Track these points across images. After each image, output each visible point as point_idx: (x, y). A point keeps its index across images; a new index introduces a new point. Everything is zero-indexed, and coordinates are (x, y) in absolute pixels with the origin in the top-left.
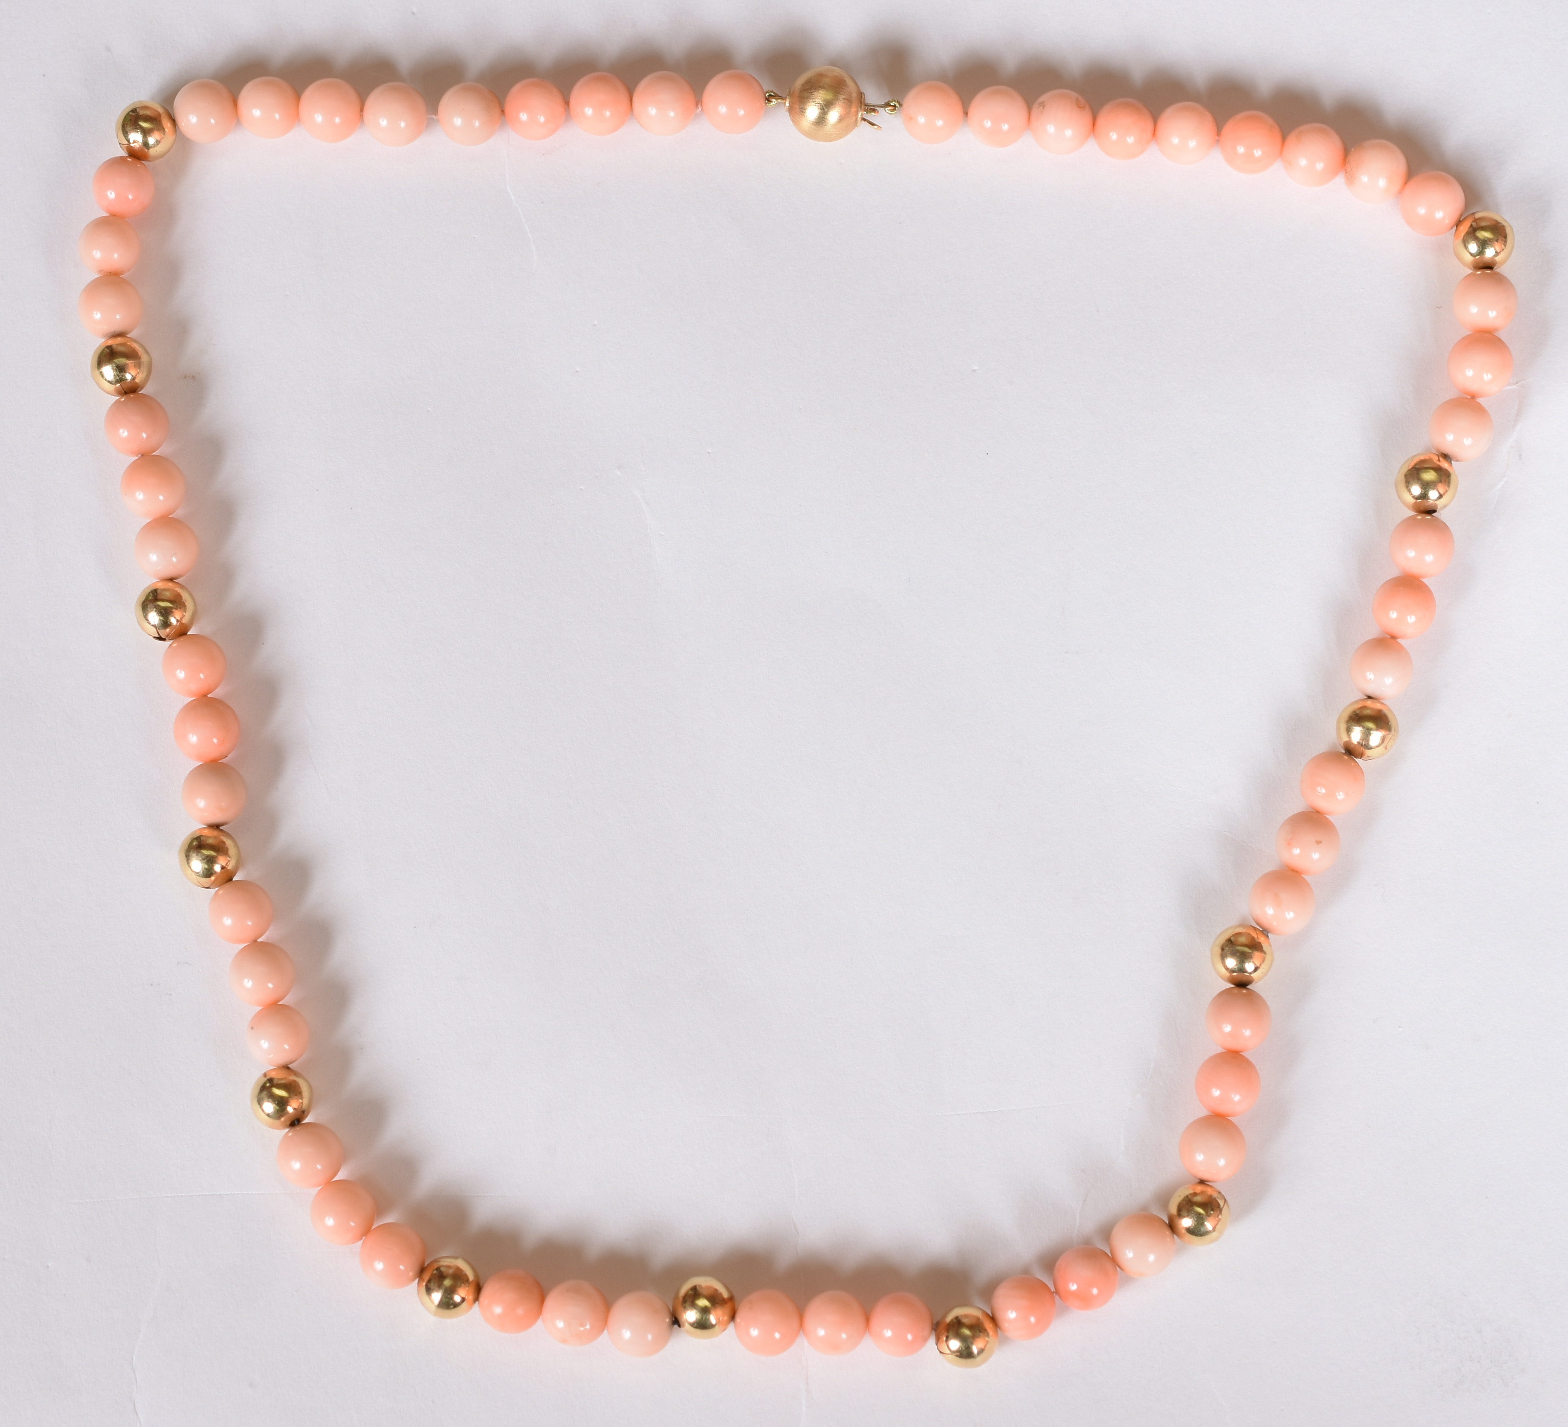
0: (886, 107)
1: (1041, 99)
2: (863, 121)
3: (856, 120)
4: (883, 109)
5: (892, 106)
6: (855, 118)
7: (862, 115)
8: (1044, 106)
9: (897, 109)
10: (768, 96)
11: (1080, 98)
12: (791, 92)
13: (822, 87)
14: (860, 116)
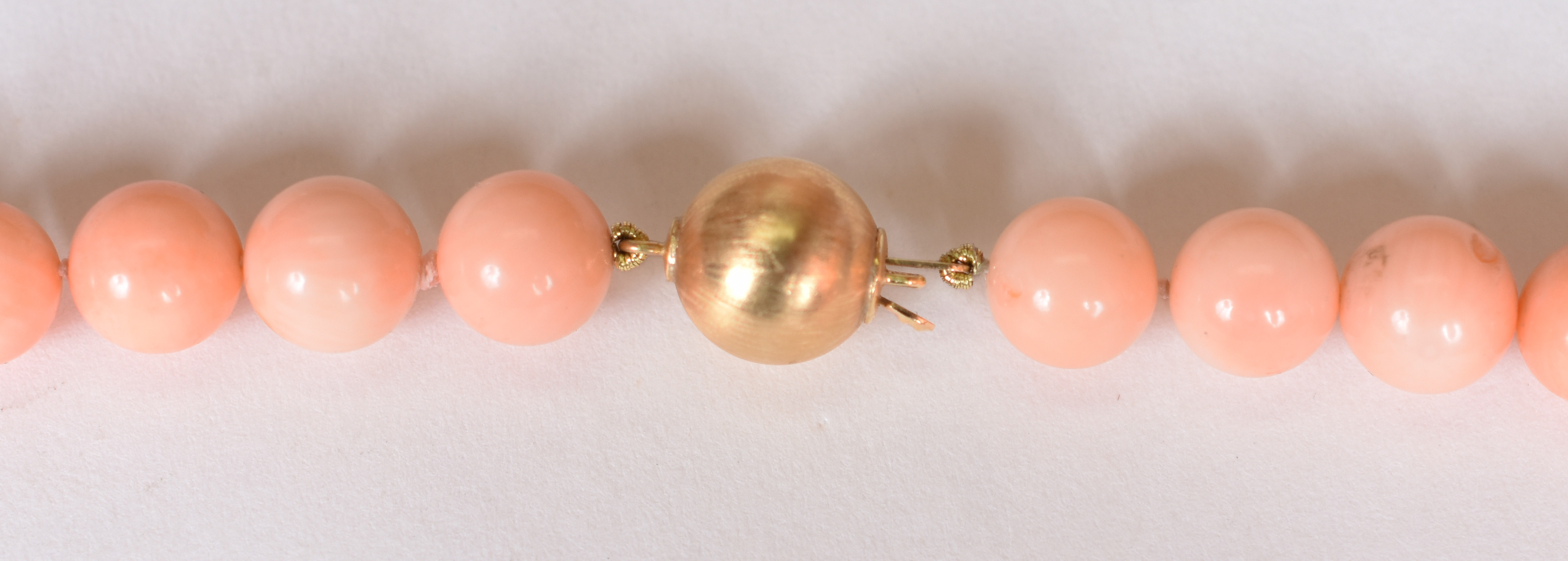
0: (946, 267)
1: (1375, 240)
2: (881, 306)
3: (864, 300)
4: (937, 271)
5: (963, 263)
6: (858, 294)
7: (879, 287)
8: (1384, 259)
9: (975, 270)
10: (619, 238)
11: (1482, 238)
12: (683, 225)
13: (769, 208)
14: (872, 289)
